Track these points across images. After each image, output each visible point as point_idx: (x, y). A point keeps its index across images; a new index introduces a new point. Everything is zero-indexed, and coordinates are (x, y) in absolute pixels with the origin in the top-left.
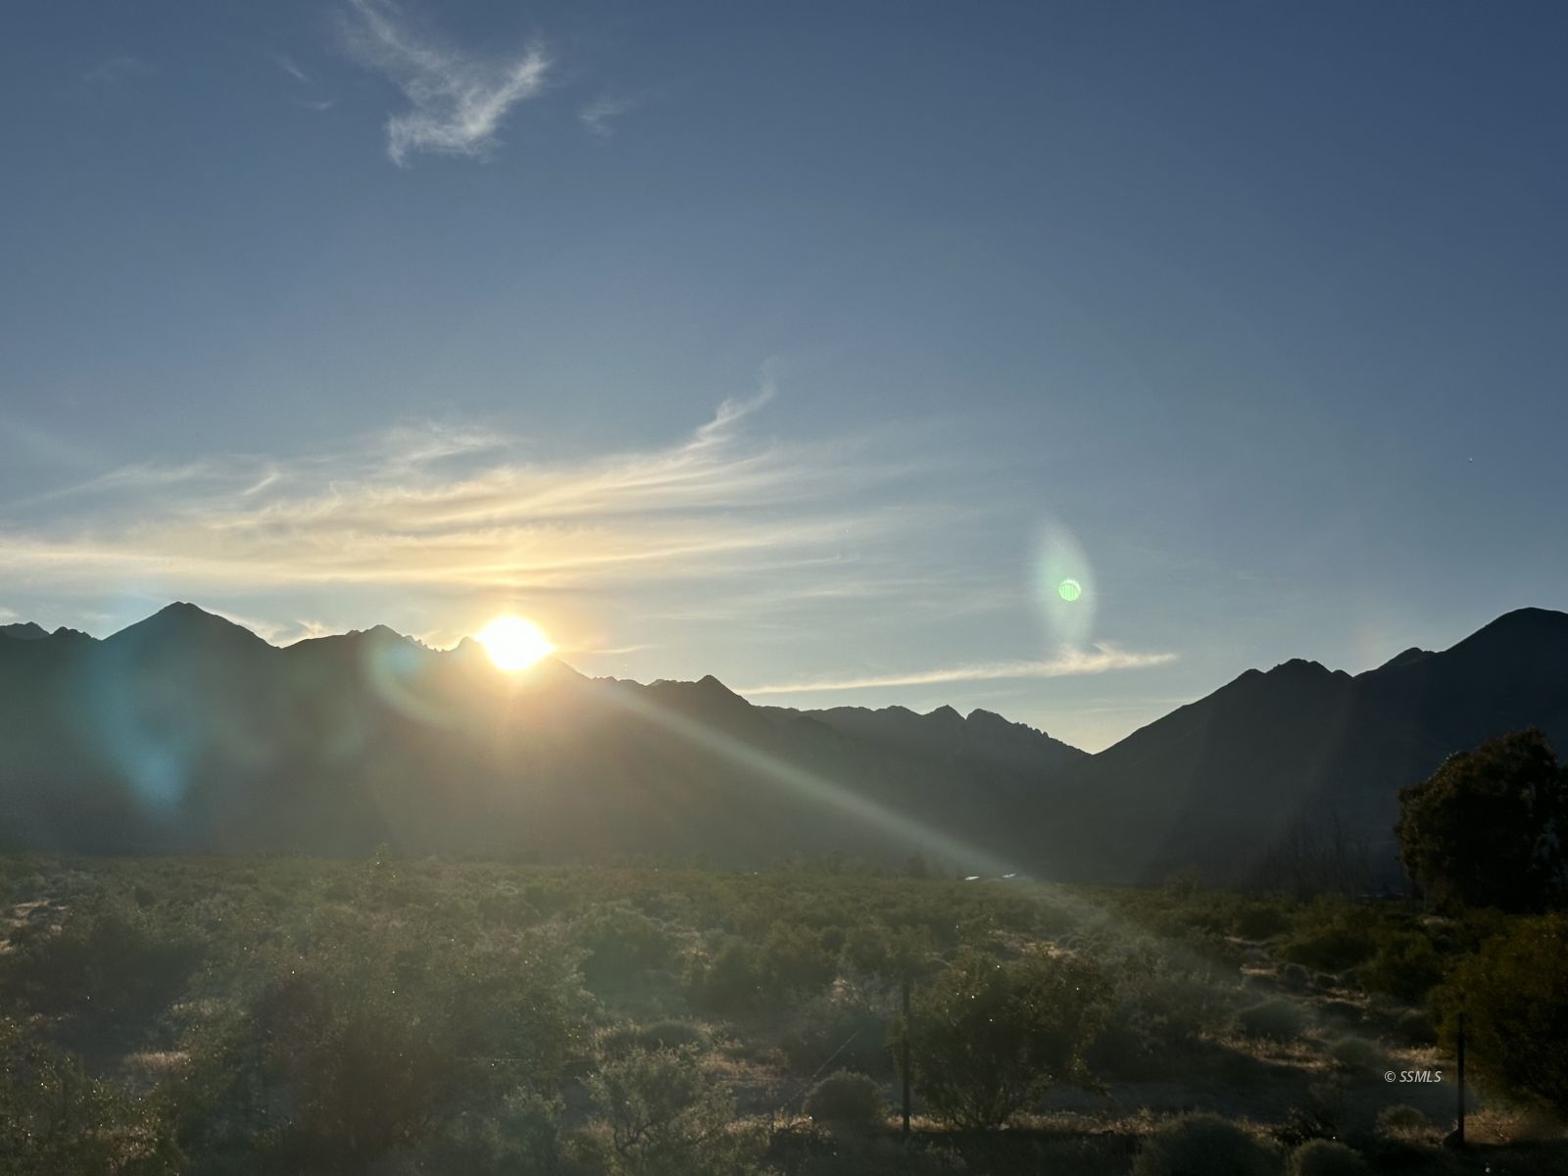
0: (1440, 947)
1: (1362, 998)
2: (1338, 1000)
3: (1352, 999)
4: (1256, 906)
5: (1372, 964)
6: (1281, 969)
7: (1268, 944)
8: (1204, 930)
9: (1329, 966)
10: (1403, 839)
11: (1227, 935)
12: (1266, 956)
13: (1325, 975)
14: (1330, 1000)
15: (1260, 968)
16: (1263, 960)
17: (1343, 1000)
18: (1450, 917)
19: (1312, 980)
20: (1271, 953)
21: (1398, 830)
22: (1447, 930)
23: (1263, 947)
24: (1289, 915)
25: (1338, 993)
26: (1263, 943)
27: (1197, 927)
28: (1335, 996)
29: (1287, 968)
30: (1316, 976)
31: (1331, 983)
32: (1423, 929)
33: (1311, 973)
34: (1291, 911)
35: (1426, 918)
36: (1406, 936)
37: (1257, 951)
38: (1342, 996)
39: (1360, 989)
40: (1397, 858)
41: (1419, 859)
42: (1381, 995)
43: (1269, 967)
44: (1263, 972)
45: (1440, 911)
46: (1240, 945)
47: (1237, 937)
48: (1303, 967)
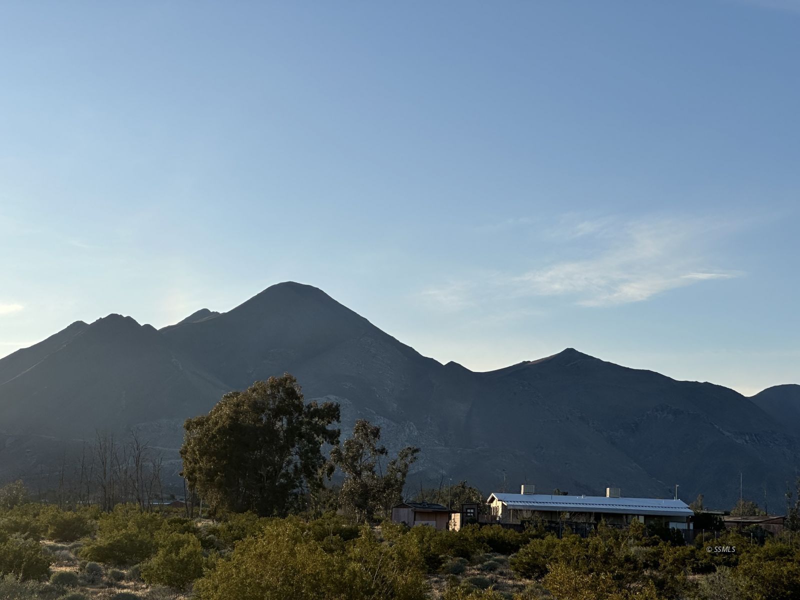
0: (207, 544)
1: (143, 588)
2: (125, 591)
3: (137, 589)
4: (69, 515)
5: (154, 561)
6: (83, 567)
7: (75, 546)
8: (23, 536)
9: (122, 563)
10: (187, 459)
11: (43, 539)
12: (72, 556)
13: (117, 570)
14: (119, 591)
15: (66, 566)
16: (69, 559)
17: (129, 591)
18: (219, 520)
19: (106, 575)
20: (76, 554)
21: (183, 453)
22: (214, 531)
23: (70, 549)
24: (94, 522)
25: (125, 584)
26: (72, 544)
27: (18, 534)
28: (124, 588)
29: (87, 566)
30: (110, 571)
31: (121, 577)
32: (196, 531)
33: (107, 569)
34: (96, 518)
35: (200, 522)
36: (182, 537)
37: (65, 552)
38: (128, 587)
39: (143, 581)
40: (181, 475)
41: (197, 475)
42: (159, 586)
43: (74, 565)
44: (68, 569)
45: (211, 515)
46: (51, 547)
47: (50, 540)
48: (100, 565)
